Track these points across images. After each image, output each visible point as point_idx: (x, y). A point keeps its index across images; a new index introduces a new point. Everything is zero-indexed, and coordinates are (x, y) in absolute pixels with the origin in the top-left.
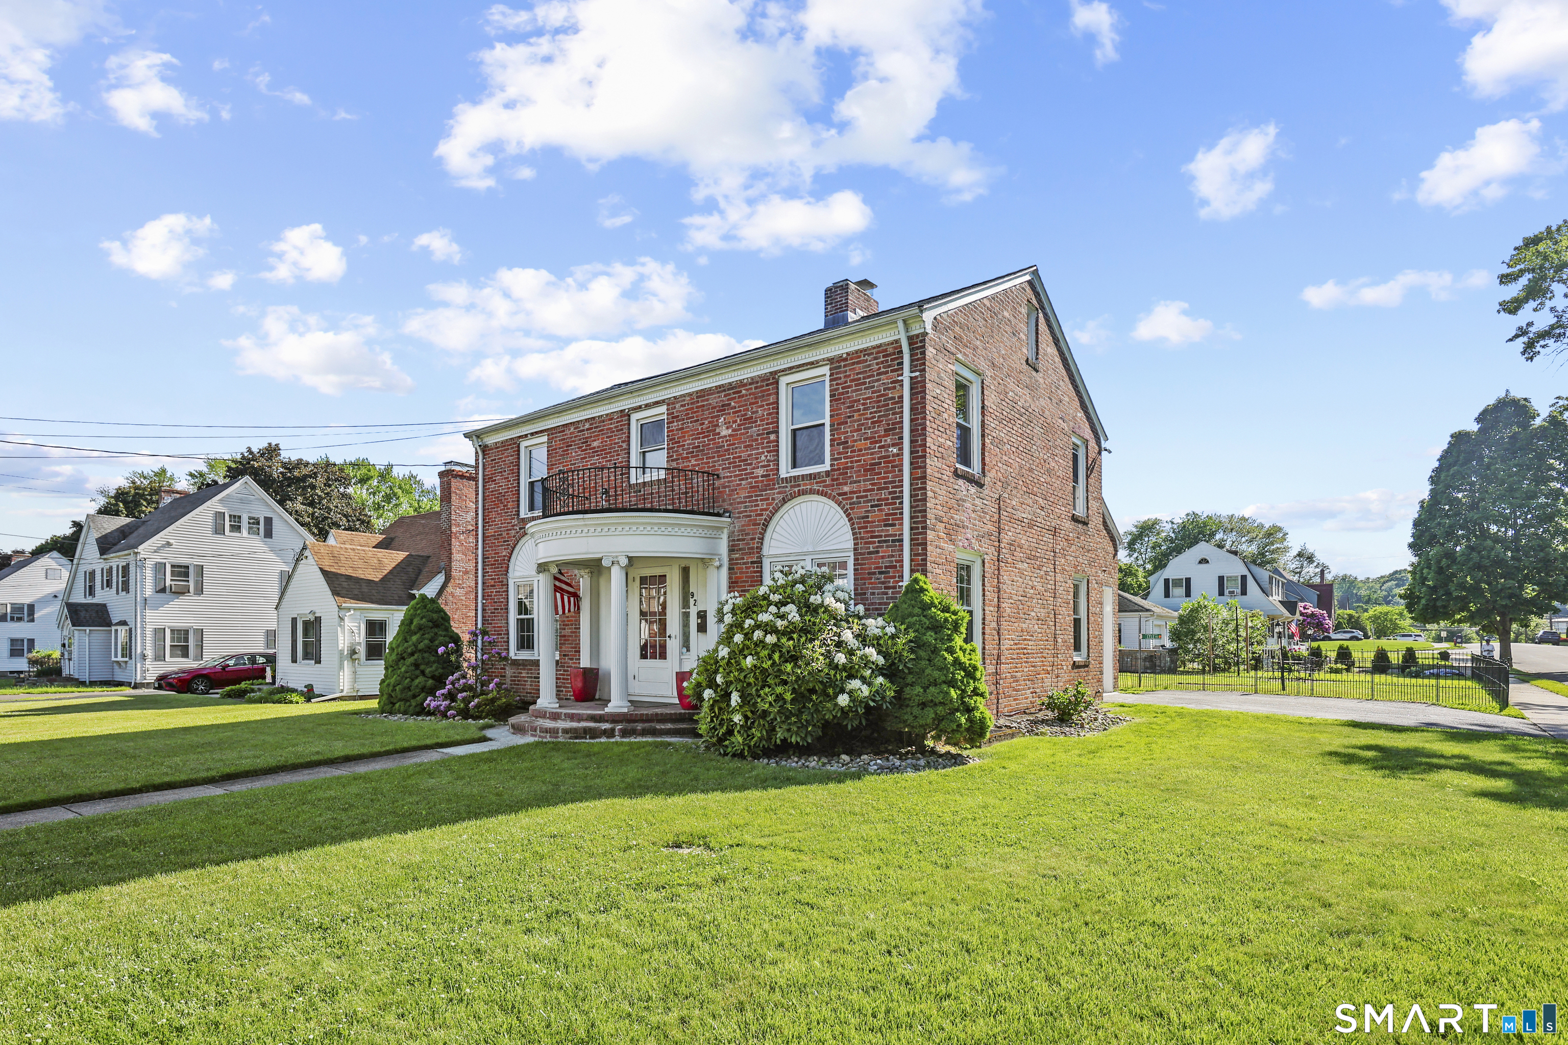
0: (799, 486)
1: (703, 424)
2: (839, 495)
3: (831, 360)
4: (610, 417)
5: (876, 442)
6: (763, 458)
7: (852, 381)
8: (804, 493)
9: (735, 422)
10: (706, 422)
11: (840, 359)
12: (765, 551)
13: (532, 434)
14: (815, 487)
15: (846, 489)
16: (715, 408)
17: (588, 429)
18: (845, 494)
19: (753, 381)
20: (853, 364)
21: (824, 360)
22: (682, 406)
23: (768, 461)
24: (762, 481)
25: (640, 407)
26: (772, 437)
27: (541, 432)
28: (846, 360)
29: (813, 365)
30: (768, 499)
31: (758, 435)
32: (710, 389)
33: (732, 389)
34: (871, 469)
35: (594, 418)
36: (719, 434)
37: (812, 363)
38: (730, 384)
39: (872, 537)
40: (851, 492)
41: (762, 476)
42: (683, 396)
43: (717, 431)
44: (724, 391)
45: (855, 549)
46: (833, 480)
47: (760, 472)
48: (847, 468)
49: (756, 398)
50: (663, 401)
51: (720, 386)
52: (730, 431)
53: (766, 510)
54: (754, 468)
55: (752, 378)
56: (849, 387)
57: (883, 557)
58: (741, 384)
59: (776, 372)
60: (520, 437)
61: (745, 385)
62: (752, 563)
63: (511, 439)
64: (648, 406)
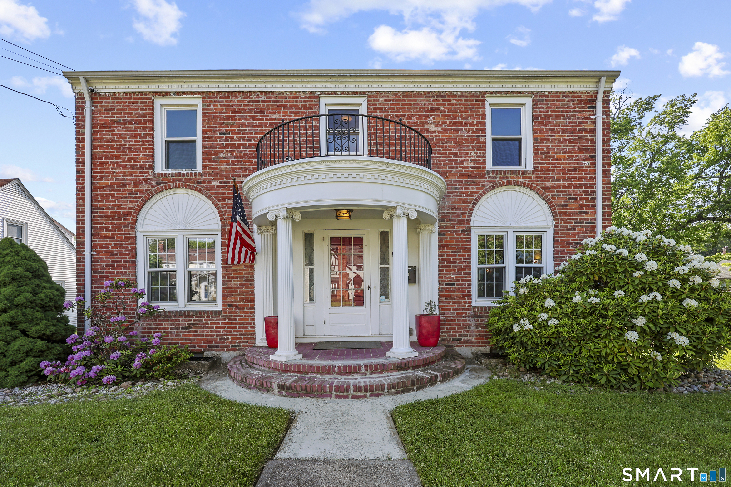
0: (507, 178)
1: (411, 119)
2: (543, 188)
3: (535, 94)
4: (295, 95)
5: (573, 156)
6: (473, 154)
7: (552, 111)
8: (512, 184)
9: (446, 122)
10: (414, 118)
11: (543, 95)
12: (472, 224)
13: (178, 93)
14: (522, 180)
15: (548, 185)
16: (424, 108)
17: (263, 102)
18: (548, 188)
19: (462, 95)
20: (554, 100)
21: (529, 92)
22: (385, 100)
23: (478, 157)
24: (473, 171)
25: (335, 93)
26: (482, 140)
27: (199, 93)
28: (547, 96)
29: (519, 94)
30: (479, 185)
31: (468, 136)
32: (418, 92)
33: (442, 97)
34: (569, 173)
35: (272, 93)
36: (427, 129)
37: (519, 93)
38: (439, 92)
39: (570, 219)
40: (552, 188)
41: (472, 167)
42: (389, 92)
43: (426, 126)
44: (434, 97)
45: (556, 227)
46: (537, 177)
47: (471, 164)
48: (550, 171)
49: (465, 108)
50: (364, 93)
51: (429, 93)
52: (439, 129)
53: (476, 193)
54: (464, 160)
55: (462, 92)
56: (551, 115)
57: (578, 233)
58: (451, 95)
59: (485, 93)
60: (156, 93)
61: (455, 96)
62: (462, 231)
63: (142, 93)
64: (344, 94)
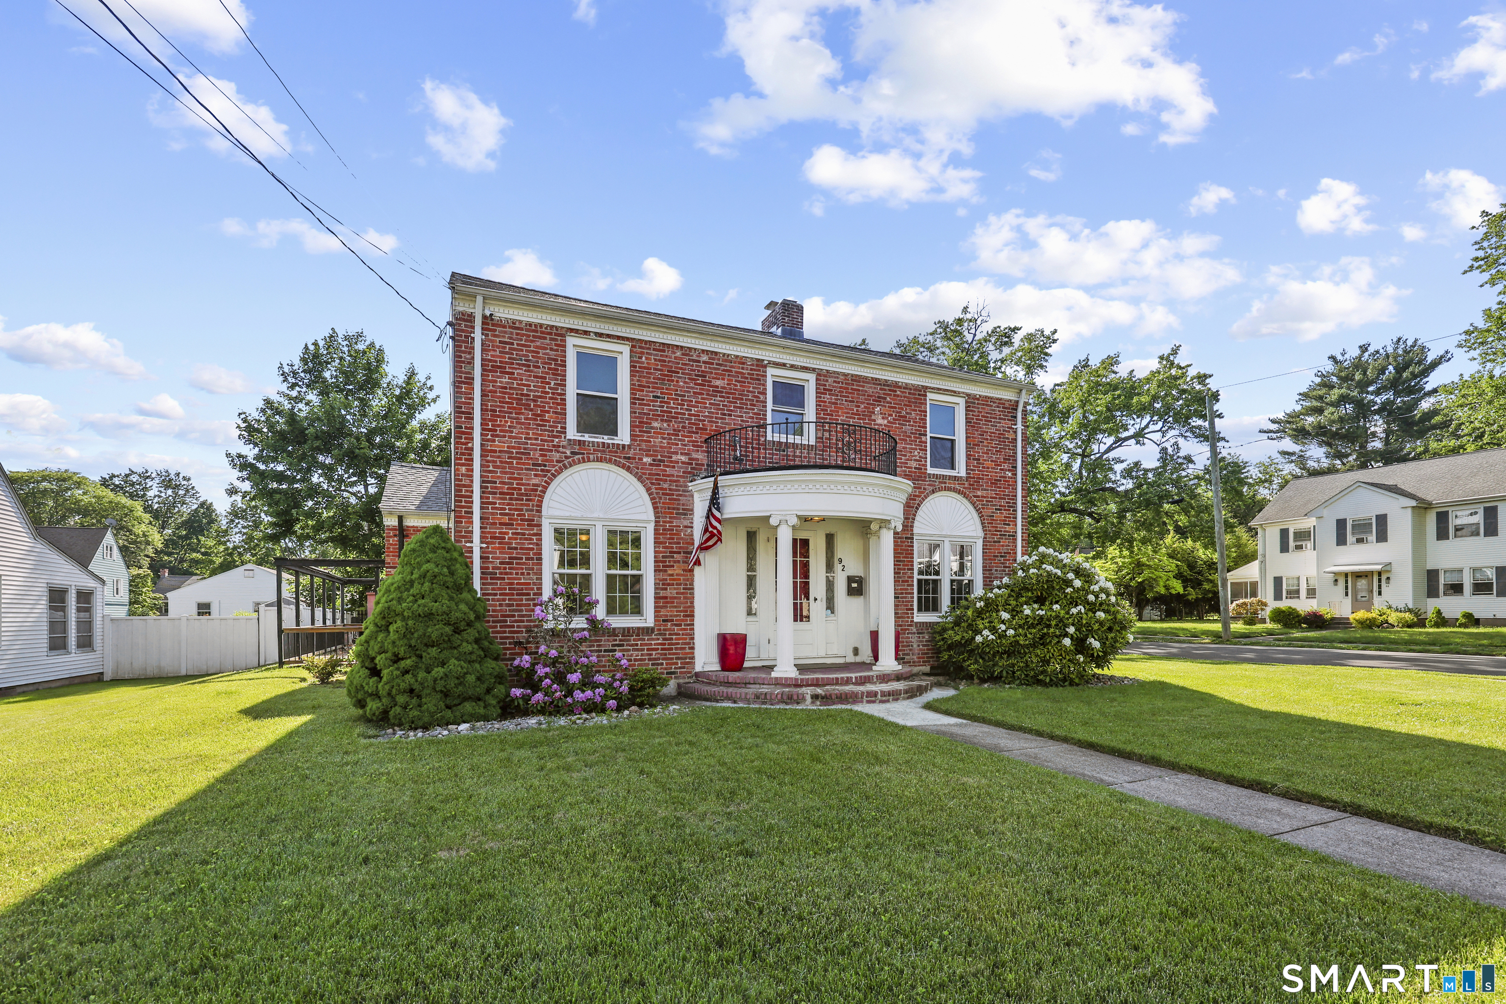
0: (945, 483)
1: (859, 407)
2: (975, 496)
3: (968, 395)
4: (742, 361)
5: (998, 465)
6: (916, 453)
7: (983, 416)
8: (949, 489)
9: (891, 415)
10: (862, 406)
11: (975, 397)
12: (916, 531)
13: (600, 335)
14: (957, 487)
15: (979, 493)
16: (871, 396)
17: (704, 362)
18: (978, 497)
19: (906, 387)
20: (983, 405)
21: (963, 393)
22: (835, 382)
23: (920, 457)
24: (915, 472)
25: (784, 365)
26: (923, 439)
27: (628, 339)
28: (978, 399)
29: (954, 393)
30: (920, 488)
31: (912, 433)
32: (866, 378)
33: (888, 386)
34: (995, 483)
35: (716, 353)
36: (875, 420)
37: (955, 392)
38: (886, 381)
39: (996, 531)
40: (983, 497)
41: (915, 468)
42: (838, 373)
43: (873, 417)
44: (880, 384)
45: (985, 538)
46: (970, 485)
47: (914, 464)
48: (980, 478)
49: (909, 402)
50: (814, 370)
51: (876, 379)
52: (886, 421)
53: (919, 496)
54: (908, 460)
55: (906, 384)
56: (981, 420)
57: (1003, 546)
58: (896, 385)
59: (927, 387)
60: (571, 330)
61: (900, 387)
62: (906, 538)
63: (552, 327)
64: (793, 367)
